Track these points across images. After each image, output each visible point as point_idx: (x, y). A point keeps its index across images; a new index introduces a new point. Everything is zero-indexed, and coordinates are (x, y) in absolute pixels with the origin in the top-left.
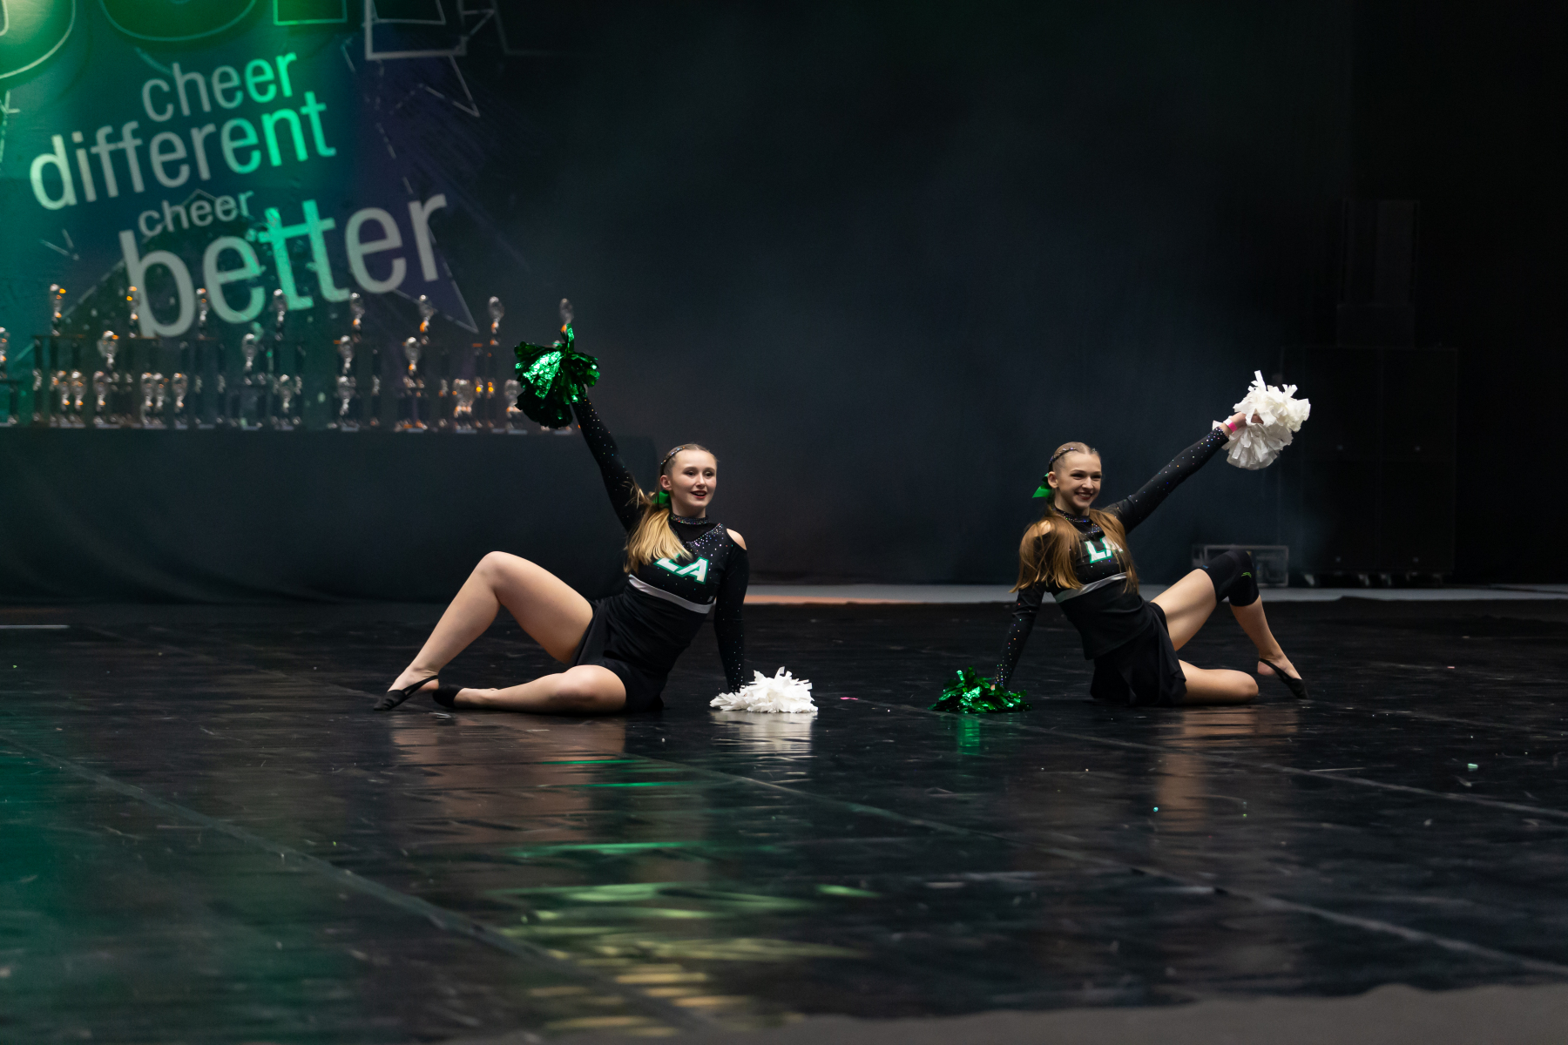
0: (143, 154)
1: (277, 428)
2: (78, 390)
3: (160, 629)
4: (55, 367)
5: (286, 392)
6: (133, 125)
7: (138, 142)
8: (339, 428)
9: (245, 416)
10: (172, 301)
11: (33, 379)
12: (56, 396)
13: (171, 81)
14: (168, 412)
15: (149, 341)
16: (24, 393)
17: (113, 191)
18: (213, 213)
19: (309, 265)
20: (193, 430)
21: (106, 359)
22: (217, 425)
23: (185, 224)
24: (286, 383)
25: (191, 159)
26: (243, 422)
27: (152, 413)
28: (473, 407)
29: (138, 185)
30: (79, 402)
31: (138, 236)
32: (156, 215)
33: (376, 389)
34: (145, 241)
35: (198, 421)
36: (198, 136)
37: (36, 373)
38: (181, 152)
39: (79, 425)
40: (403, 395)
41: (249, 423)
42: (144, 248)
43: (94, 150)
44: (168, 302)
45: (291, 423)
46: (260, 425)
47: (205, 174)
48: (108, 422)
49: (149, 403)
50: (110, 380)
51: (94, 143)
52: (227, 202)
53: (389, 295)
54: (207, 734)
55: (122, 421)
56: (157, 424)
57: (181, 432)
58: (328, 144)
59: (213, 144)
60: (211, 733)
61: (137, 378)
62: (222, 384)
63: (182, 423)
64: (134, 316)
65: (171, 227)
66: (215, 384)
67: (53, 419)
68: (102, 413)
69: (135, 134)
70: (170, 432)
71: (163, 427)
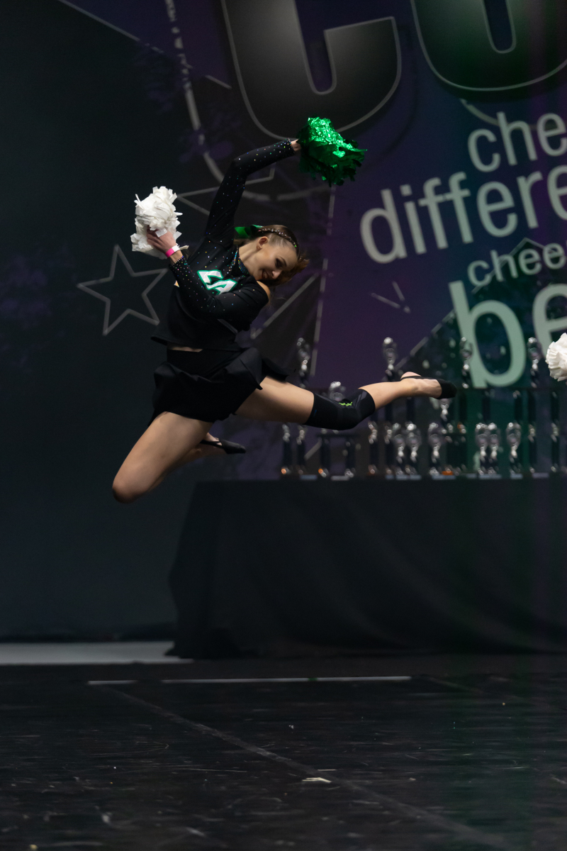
0: (471, 204)
2: (414, 441)
3: (501, 679)
6: (461, 176)
7: (466, 193)
10: (503, 350)
11: (370, 432)
12: (392, 448)
13: (497, 131)
14: (501, 462)
15: (481, 391)
16: (358, 447)
17: (442, 242)
18: (542, 261)
20: (528, 480)
21: (441, 410)
22: (552, 474)
23: (514, 273)
25: (518, 208)
27: (487, 464)
29: (467, 237)
30: (414, 454)
31: (468, 286)
32: (484, 265)
34: (475, 291)
35: (532, 470)
36: (525, 185)
37: (371, 426)
38: (508, 202)
39: (415, 477)
42: (473, 299)
43: (422, 202)
44: (499, 351)
47: (532, 222)
48: (444, 472)
50: (444, 431)
51: (423, 196)
52: (555, 250)
55: (457, 472)
56: (492, 474)
57: (517, 481)
59: (539, 192)
61: (471, 428)
62: (556, 432)
63: (516, 473)
64: (466, 367)
65: (500, 277)
66: (549, 432)
67: (389, 471)
68: (437, 465)
69: (463, 185)
70: (506, 481)
71: (498, 477)
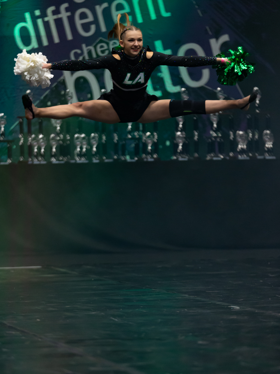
0: (71, 19)
1: (145, 160)
2: (42, 144)
3: (89, 267)
4: (30, 133)
5: (149, 141)
6: (65, 5)
7: (69, 14)
8: (178, 158)
9: (128, 154)
11: (19, 139)
12: (31, 148)
14: (88, 154)
16: (15, 147)
17: (56, 40)
18: (108, 49)
19: (159, 74)
20: (102, 163)
21: (56, 127)
22: (115, 160)
23: (94, 55)
24: (149, 137)
25: (96, 21)
26: (128, 158)
27: (81, 155)
28: (247, 145)
29: (70, 37)
30: (43, 150)
32: (79, 51)
33: (196, 138)
35: (104, 158)
36: (99, 10)
37: (20, 136)
38: (91, 18)
39: (43, 162)
40: (210, 140)
41: (131, 158)
43: (46, 19)
44: (87, 96)
45: (152, 157)
46: (136, 159)
47: (103, 29)
48: (58, 160)
49: (79, 149)
50: (58, 138)
51: (46, 16)
52: (115, 43)
53: (201, 88)
54: (114, 320)
55: (65, 159)
56: (83, 160)
57: (96, 164)
58: (167, 11)
59: (107, 13)
60: (116, 320)
61: (72, 137)
62: (116, 138)
63: (96, 159)
65: (87, 58)
66: (113, 138)
67: (30, 159)
68: (54, 156)
69: (67, 10)
70: (90, 164)
71: (87, 162)
